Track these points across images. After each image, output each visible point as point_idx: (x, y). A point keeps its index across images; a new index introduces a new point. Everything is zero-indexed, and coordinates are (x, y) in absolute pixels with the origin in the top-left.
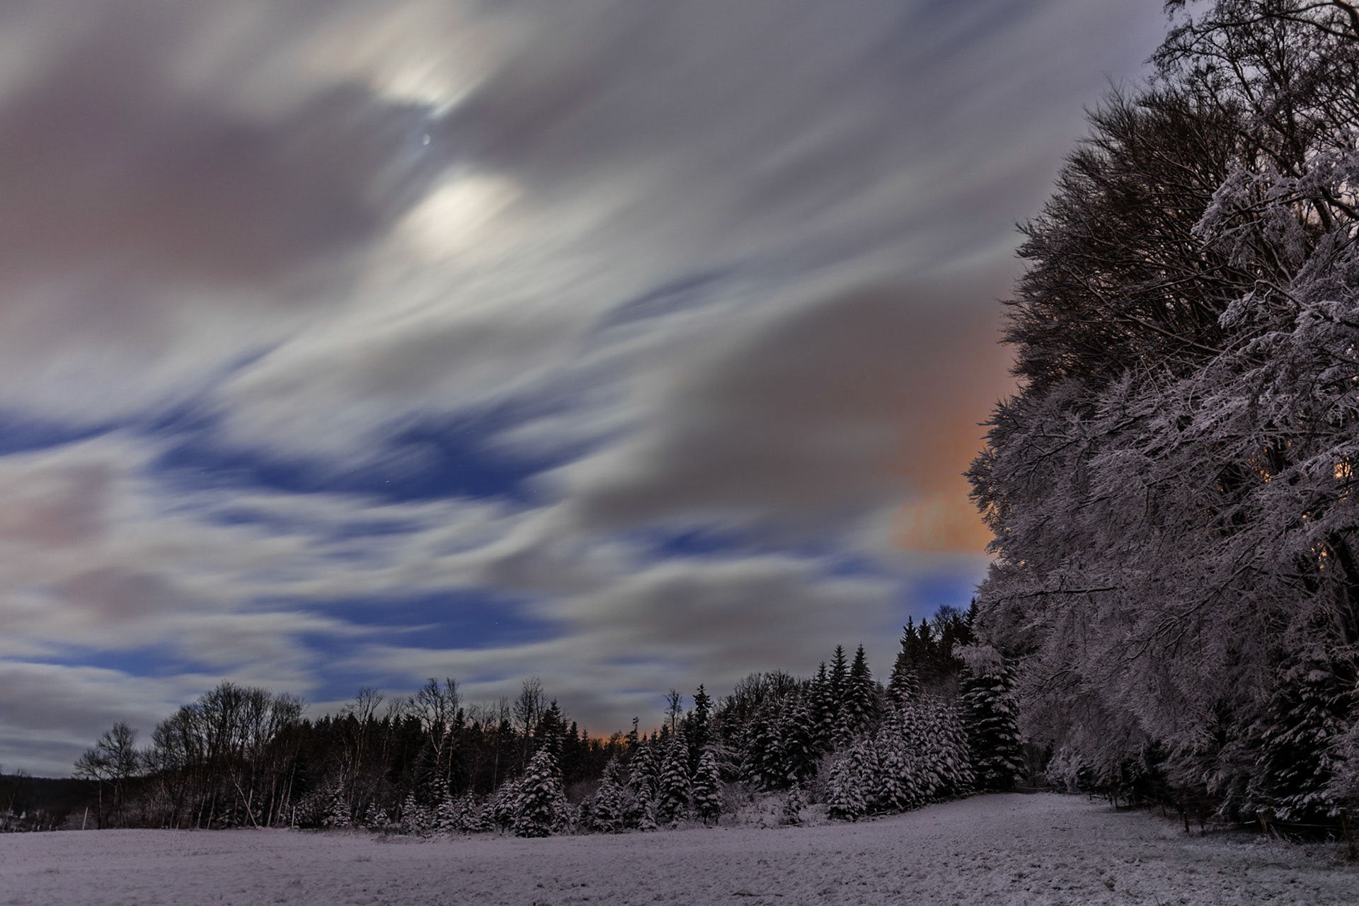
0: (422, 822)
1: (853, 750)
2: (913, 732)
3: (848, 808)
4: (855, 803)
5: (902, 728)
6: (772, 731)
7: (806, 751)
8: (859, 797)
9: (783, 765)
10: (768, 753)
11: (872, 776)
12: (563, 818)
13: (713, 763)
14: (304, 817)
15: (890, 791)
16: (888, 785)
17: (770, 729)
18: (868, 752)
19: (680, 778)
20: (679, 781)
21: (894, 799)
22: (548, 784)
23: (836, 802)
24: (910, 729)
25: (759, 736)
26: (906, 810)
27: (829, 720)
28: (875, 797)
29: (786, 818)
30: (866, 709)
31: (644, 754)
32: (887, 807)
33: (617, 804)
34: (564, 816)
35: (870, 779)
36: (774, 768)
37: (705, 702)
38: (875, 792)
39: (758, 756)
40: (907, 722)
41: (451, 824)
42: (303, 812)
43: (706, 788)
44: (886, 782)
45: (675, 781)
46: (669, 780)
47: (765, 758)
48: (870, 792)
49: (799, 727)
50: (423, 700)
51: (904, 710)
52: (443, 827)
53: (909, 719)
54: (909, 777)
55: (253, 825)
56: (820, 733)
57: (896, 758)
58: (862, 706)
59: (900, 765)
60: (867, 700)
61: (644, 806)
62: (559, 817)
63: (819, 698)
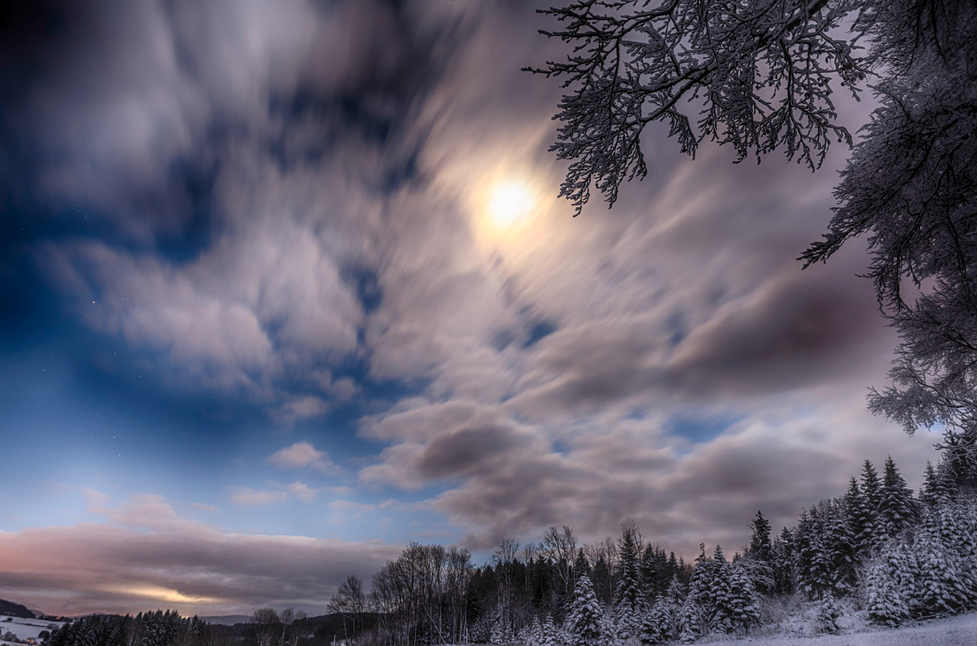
0: (539, 638)
1: (887, 555)
2: (954, 532)
3: (887, 613)
4: (895, 608)
5: (941, 530)
6: (814, 544)
7: (850, 560)
8: (899, 602)
9: (832, 575)
10: (814, 565)
11: (912, 580)
12: (608, 635)
13: (745, 577)
14: (479, 637)
15: (935, 594)
16: (932, 588)
17: (812, 542)
18: (904, 556)
19: (724, 593)
20: (723, 596)
21: (941, 602)
22: (592, 605)
23: (873, 608)
24: (949, 530)
25: (803, 550)
26: (959, 612)
27: (869, 530)
28: (919, 601)
29: (821, 626)
30: (906, 516)
31: (699, 573)
32: (936, 610)
33: (665, 619)
34: (607, 632)
35: (910, 582)
36: (823, 578)
37: (765, 526)
38: (918, 596)
39: (806, 568)
40: (944, 523)
41: (553, 640)
42: (478, 632)
43: (741, 601)
44: (929, 585)
45: (719, 595)
46: (714, 595)
47: (812, 569)
48: (912, 596)
49: (839, 538)
50: (550, 545)
51: (940, 512)
52: (548, 643)
53: (946, 520)
54: (955, 578)
55: (444, 643)
56: (862, 543)
57: (936, 560)
58: (900, 513)
59: (942, 567)
60: (904, 507)
61: (690, 620)
62: (604, 633)
63: (855, 510)
